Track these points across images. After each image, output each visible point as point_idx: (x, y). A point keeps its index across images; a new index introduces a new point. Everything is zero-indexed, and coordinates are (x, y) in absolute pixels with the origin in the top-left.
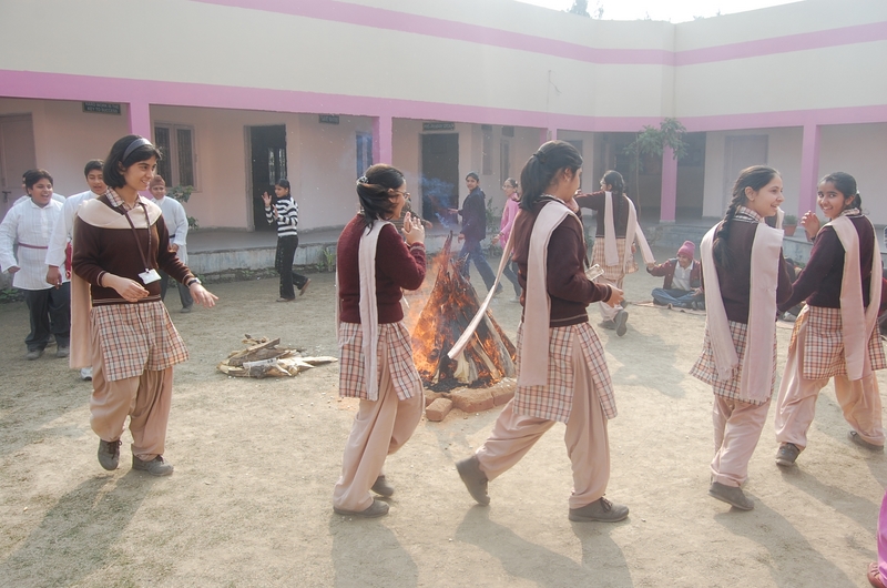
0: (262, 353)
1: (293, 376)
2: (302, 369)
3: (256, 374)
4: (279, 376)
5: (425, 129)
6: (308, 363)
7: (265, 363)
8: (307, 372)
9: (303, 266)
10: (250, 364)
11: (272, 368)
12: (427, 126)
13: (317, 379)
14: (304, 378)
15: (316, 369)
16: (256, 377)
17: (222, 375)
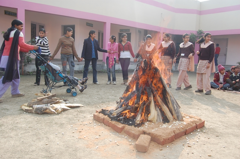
0: (45, 100)
1: (58, 114)
2: (64, 110)
3: (38, 112)
4: (51, 113)
5: (120, 31)
6: (68, 107)
7: (44, 106)
8: (66, 112)
9: (78, 71)
10: (36, 106)
11: (47, 109)
12: (121, 30)
13: (70, 116)
14: (64, 115)
15: (72, 110)
16: (38, 113)
17: (22, 111)
